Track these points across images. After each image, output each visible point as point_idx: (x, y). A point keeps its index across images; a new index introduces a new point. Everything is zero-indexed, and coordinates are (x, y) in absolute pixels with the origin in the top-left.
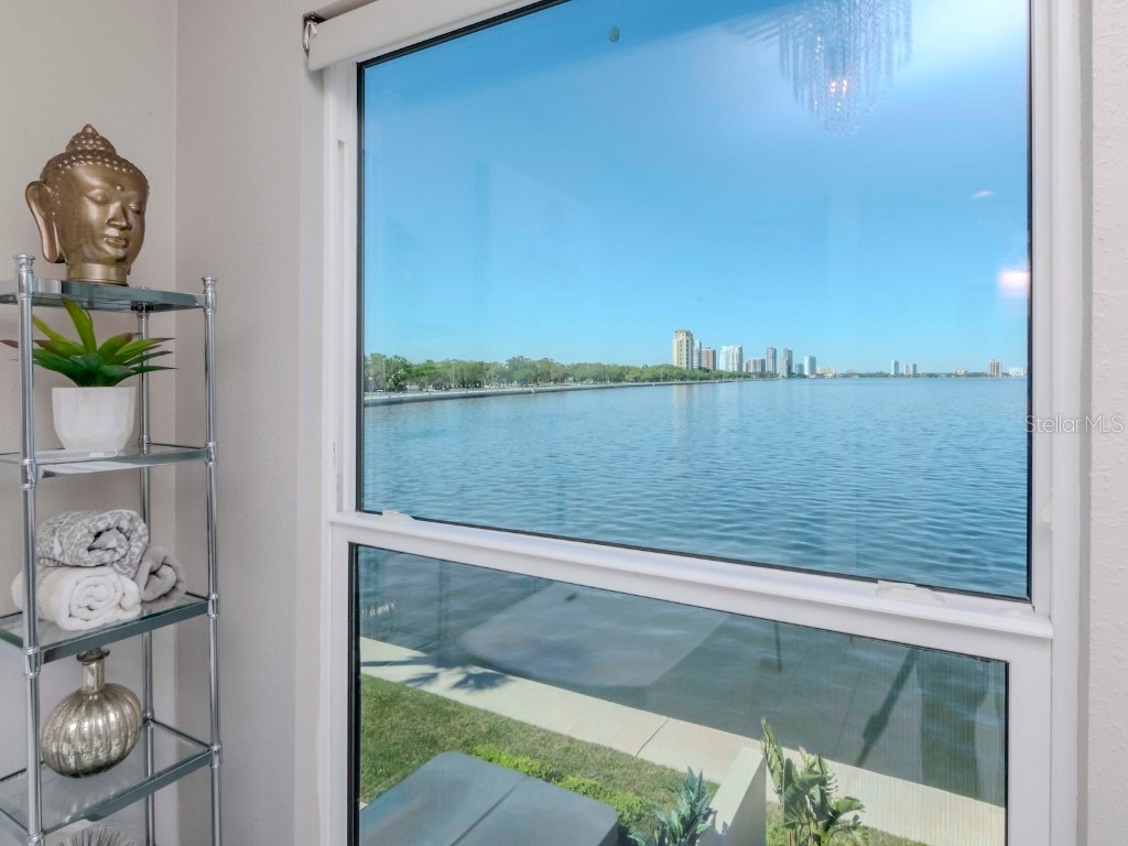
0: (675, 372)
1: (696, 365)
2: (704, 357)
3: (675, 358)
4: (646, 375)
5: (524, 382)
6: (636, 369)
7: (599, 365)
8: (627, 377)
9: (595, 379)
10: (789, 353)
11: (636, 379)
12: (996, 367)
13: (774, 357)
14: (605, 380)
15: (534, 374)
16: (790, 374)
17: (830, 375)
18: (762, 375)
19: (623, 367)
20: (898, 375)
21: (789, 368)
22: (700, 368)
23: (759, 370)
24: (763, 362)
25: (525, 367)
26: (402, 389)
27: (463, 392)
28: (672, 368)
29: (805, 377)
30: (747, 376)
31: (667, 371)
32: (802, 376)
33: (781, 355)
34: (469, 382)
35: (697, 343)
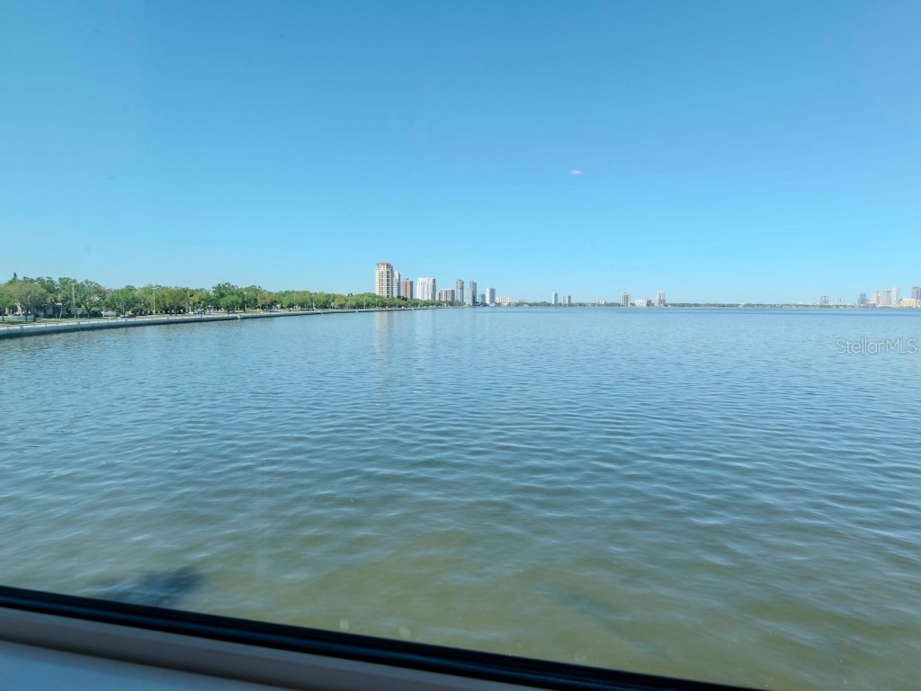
0: (377, 300)
1: (395, 295)
2: (402, 287)
3: (377, 288)
4: (349, 303)
5: (229, 308)
6: (341, 296)
7: (305, 293)
8: (332, 304)
9: (302, 306)
10: (474, 285)
11: (342, 306)
12: (626, 298)
13: (462, 288)
14: (311, 307)
15: (240, 301)
16: (475, 303)
17: (506, 304)
18: (451, 304)
19: (329, 296)
20: (558, 305)
21: (474, 298)
22: (399, 297)
23: (449, 299)
24: (453, 292)
25: (232, 293)
26: (97, 315)
27: (164, 318)
28: (374, 296)
29: (486, 305)
30: (439, 304)
31: (370, 300)
32: (485, 305)
33: (467, 287)
34: (172, 307)
35: (396, 274)
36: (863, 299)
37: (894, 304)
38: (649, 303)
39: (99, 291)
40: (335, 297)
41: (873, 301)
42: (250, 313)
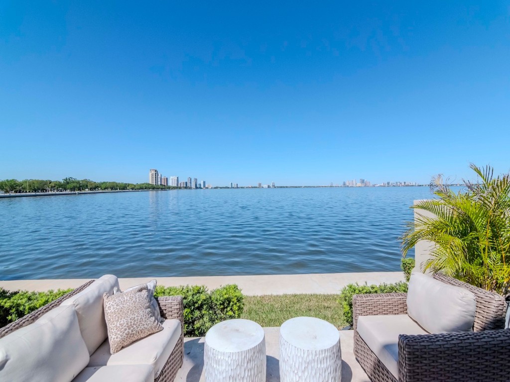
0: (150, 186)
1: (159, 183)
2: (163, 180)
3: (150, 181)
4: (137, 187)
5: (73, 189)
6: (132, 184)
7: (113, 183)
8: (128, 188)
9: (112, 189)
10: (196, 180)
11: (132, 189)
12: (260, 184)
13: (190, 181)
14: (117, 189)
15: (78, 186)
16: (197, 188)
17: (210, 188)
18: (186, 188)
19: (126, 184)
20: (232, 188)
21: (196, 185)
22: (161, 185)
23: (185, 186)
24: (186, 183)
25: (73, 182)
28: (149, 184)
30: (180, 188)
31: (147, 186)
32: (201, 188)
33: (193, 180)
34: (39, 189)
35: (160, 175)
36: (344, 184)
37: (354, 185)
38: (269, 187)
40: (129, 185)
41: (347, 184)
42: (83, 192)
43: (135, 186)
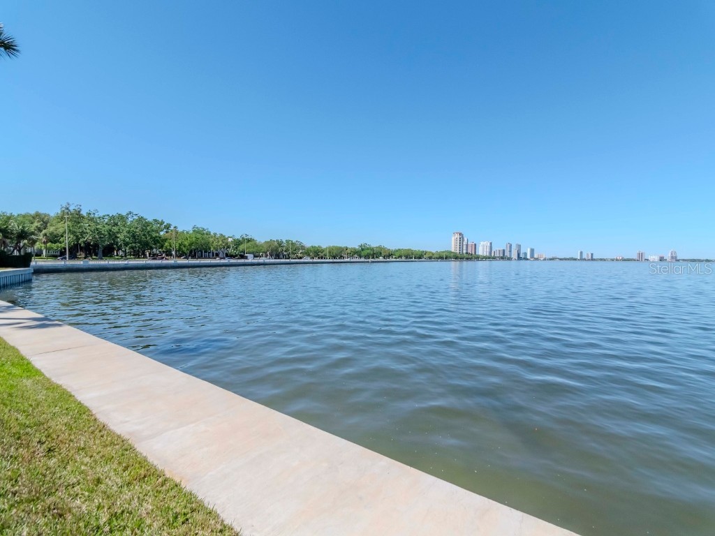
0: (452, 254)
1: (465, 251)
2: (469, 247)
3: (453, 247)
4: (435, 256)
5: (367, 256)
6: (430, 252)
7: (409, 250)
8: (425, 256)
9: (407, 257)
10: (519, 246)
11: (430, 258)
12: (641, 255)
13: (510, 248)
14: (412, 258)
15: (372, 253)
16: (519, 258)
17: (542, 259)
18: (502, 258)
20: (582, 259)
21: (519, 255)
22: (467, 253)
23: (501, 255)
24: (504, 251)
25: (368, 249)
27: (333, 260)
28: (451, 252)
29: (528, 259)
30: (494, 258)
31: (448, 254)
32: (526, 259)
33: (514, 248)
35: (466, 239)
38: (662, 259)
39: (303, 247)
42: (376, 260)
43: (433, 254)
